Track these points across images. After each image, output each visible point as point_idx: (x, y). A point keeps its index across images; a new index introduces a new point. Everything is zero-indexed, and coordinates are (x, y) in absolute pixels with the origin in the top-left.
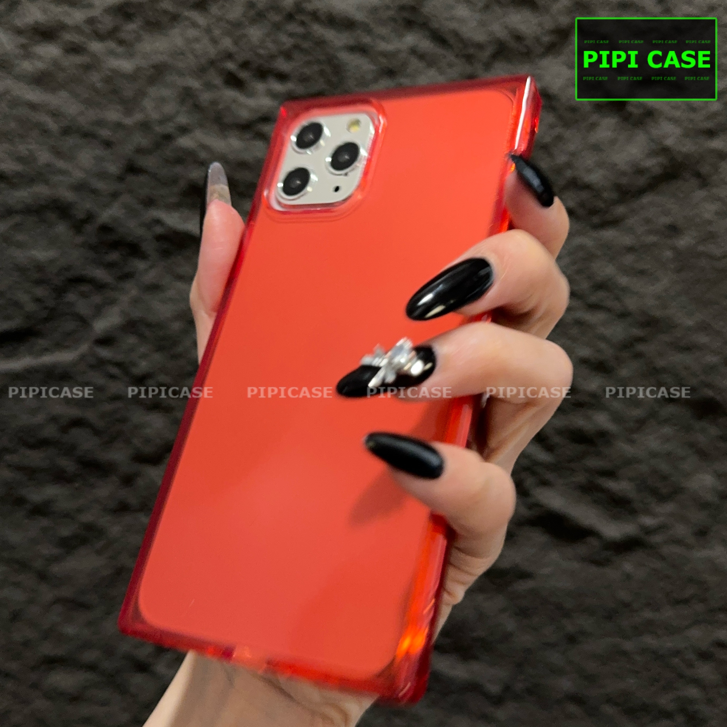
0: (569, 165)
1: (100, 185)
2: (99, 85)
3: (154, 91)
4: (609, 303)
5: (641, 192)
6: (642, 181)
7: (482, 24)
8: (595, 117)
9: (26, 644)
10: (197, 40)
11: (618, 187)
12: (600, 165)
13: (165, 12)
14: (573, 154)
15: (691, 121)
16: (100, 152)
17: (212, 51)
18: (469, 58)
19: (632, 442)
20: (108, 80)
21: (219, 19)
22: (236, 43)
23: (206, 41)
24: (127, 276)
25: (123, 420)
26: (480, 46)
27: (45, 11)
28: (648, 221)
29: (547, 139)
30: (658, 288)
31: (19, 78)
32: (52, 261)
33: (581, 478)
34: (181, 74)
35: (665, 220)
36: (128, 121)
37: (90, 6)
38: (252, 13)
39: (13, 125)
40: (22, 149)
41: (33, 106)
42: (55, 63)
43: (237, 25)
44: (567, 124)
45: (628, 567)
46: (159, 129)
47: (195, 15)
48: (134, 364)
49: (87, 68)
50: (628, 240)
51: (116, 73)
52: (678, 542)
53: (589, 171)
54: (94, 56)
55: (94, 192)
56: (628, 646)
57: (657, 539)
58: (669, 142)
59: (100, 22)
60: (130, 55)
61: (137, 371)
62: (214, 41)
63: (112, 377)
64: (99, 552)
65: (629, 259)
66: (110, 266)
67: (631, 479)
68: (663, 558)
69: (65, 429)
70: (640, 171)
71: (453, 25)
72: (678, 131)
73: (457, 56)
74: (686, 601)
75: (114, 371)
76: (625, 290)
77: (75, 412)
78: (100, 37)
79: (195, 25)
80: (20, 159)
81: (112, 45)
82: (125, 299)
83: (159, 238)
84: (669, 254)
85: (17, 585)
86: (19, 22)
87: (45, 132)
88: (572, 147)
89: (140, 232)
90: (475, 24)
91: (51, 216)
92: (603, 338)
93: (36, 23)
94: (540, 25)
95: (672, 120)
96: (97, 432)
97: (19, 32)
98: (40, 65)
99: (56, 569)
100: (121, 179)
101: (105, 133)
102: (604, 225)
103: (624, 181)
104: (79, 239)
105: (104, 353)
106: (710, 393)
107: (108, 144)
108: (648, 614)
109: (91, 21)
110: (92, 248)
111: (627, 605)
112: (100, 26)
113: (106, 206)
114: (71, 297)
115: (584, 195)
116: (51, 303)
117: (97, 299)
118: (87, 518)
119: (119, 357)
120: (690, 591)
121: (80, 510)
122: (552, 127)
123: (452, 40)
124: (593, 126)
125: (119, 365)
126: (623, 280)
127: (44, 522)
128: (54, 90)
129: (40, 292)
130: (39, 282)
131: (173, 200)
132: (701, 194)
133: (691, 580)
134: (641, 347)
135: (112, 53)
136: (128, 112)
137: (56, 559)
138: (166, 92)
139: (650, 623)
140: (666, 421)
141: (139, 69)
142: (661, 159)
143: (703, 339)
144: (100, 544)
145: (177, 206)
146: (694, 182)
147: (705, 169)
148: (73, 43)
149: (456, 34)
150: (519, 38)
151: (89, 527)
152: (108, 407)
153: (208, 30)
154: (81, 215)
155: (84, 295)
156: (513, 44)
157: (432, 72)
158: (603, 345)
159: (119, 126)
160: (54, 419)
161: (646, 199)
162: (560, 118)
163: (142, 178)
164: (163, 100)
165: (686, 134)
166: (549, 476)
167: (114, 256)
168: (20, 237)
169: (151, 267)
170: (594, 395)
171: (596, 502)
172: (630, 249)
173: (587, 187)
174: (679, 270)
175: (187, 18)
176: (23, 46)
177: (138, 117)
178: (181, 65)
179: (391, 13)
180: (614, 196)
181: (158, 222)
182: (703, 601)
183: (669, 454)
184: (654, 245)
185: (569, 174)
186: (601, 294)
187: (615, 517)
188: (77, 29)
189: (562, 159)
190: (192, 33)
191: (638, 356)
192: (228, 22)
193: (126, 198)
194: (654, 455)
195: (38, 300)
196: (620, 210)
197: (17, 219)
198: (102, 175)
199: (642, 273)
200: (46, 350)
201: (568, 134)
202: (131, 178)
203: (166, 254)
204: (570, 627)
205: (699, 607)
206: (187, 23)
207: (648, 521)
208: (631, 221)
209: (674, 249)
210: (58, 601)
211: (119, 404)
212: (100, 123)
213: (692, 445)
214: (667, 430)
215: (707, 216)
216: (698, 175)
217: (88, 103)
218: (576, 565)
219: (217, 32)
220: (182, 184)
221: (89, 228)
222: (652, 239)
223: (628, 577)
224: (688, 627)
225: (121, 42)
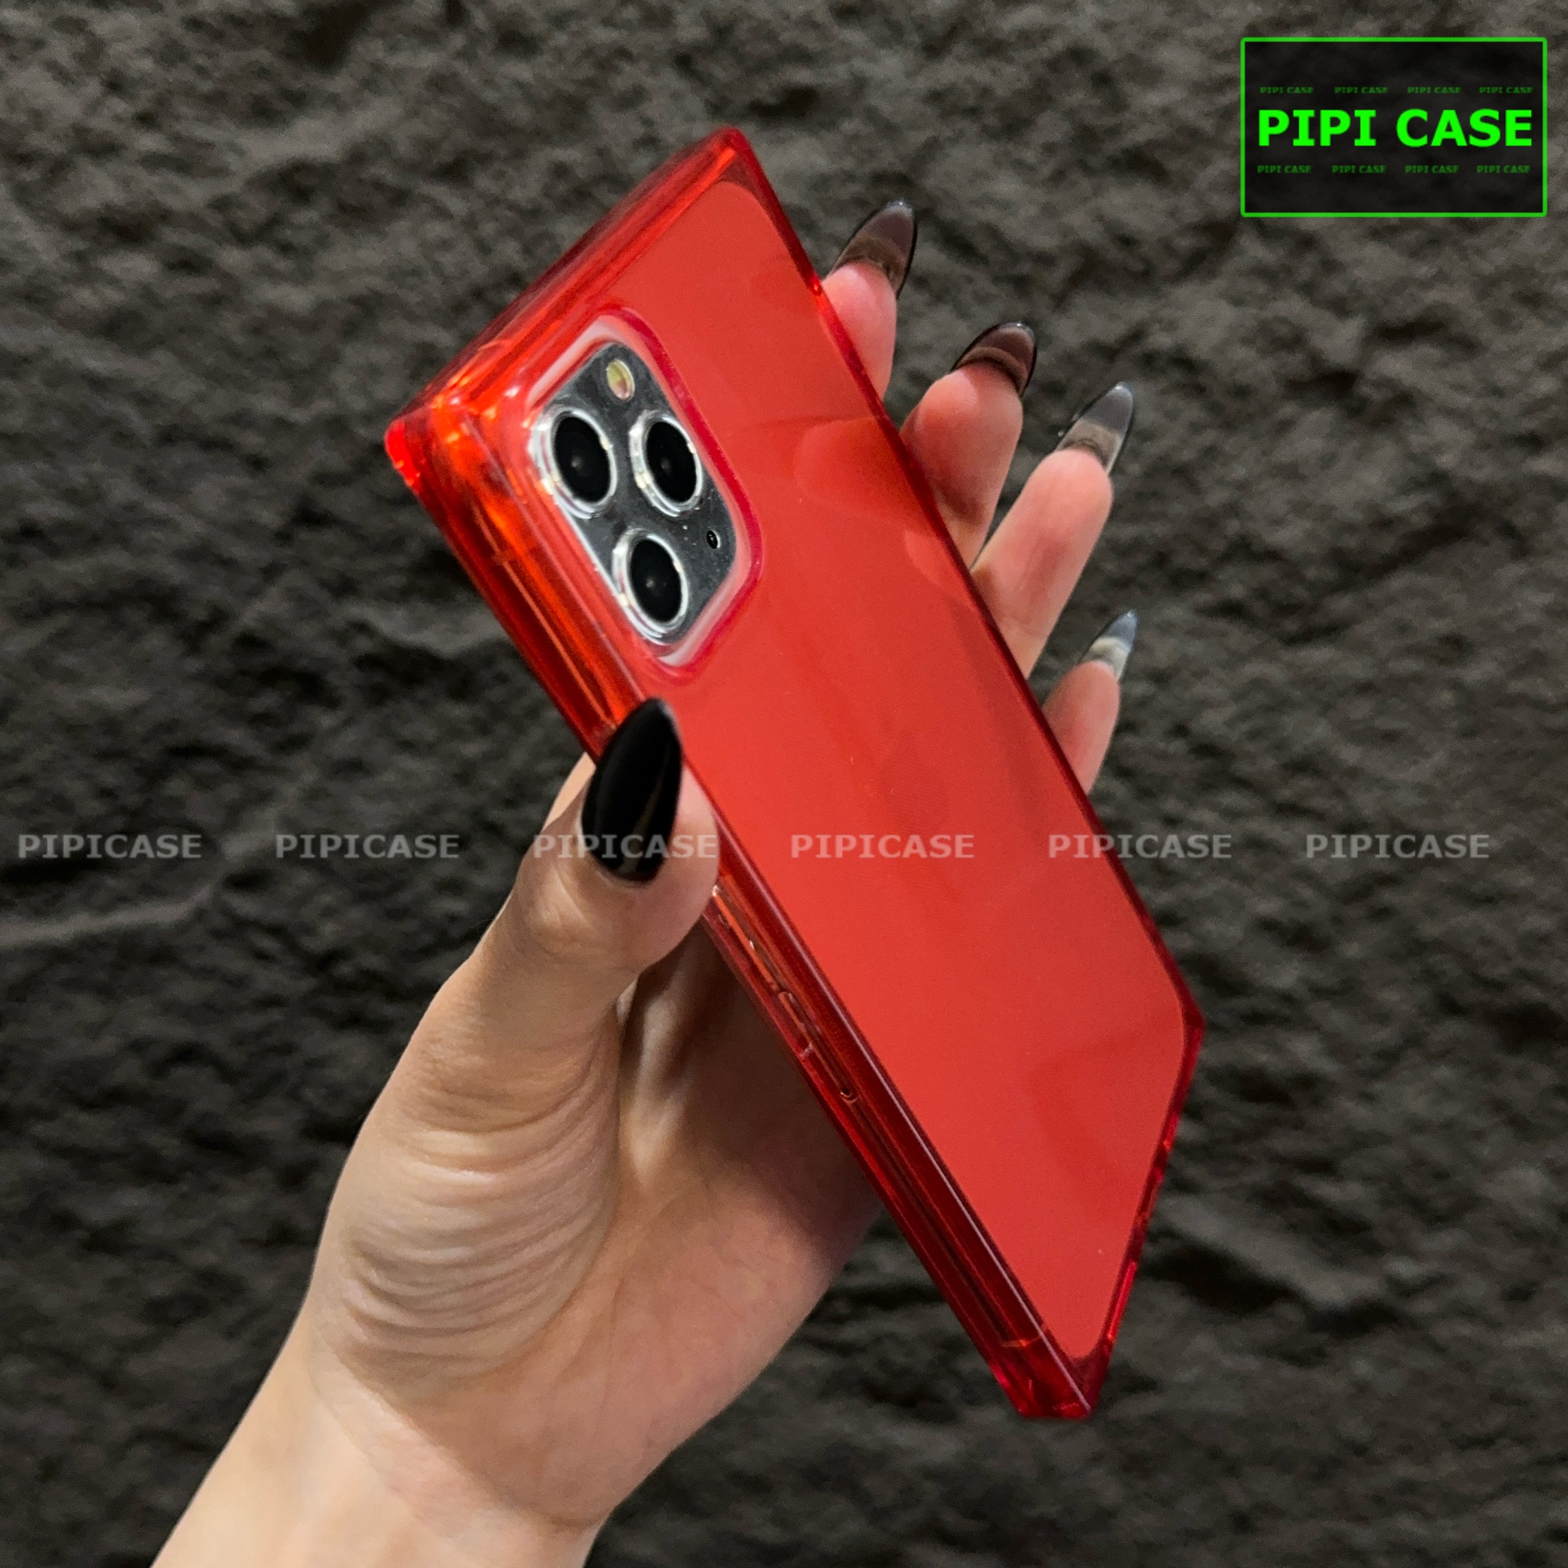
0: (1233, 510)
1: (239, 550)
2: (239, 339)
3: (354, 354)
4: (1318, 803)
5: (1389, 565)
6: (1387, 544)
7: (1049, 211)
8: (1288, 409)
9: (75, 1528)
10: (445, 245)
11: (1338, 557)
12: (1300, 508)
13: (378, 185)
14: (1242, 486)
15: (1495, 415)
16: (241, 480)
17: (479, 270)
18: (1021, 284)
19: (1368, 1098)
20: (257, 330)
21: (494, 201)
22: (527, 250)
23: (465, 245)
24: (296, 743)
25: (287, 1049)
26: (1045, 259)
27: (125, 183)
28: (1403, 628)
29: (1187, 455)
30: (1423, 770)
31: (69, 323)
32: (136, 711)
33: (1260, 1176)
34: (412, 317)
35: (1440, 626)
36: (299, 416)
37: (221, 172)
38: (562, 188)
39: (55, 423)
40: (76, 474)
41: (97, 383)
42: (146, 292)
43: (534, 213)
44: (1229, 425)
45: (1362, 1368)
46: (362, 432)
47: (441, 193)
48: (309, 930)
49: (214, 302)
50: (1358, 668)
51: (275, 313)
52: (1469, 1313)
53: (1277, 522)
54: (226, 276)
55: (227, 563)
56: (1363, 1536)
57: (1423, 1306)
58: (1446, 461)
59: (242, 206)
60: (303, 277)
61: (314, 945)
62: (484, 248)
63: (261, 956)
64: (231, 1334)
65: (1361, 709)
66: (258, 720)
67: (1367, 1179)
68: (1439, 1349)
69: (159, 1069)
70: (1384, 523)
71: (990, 215)
72: (1466, 437)
73: (996, 280)
74: (1486, 1442)
75: (268, 944)
76: (1353, 773)
77: (182, 1033)
78: (243, 239)
79: (441, 213)
80: (71, 496)
81: (265, 253)
82: (290, 790)
83: (366, 662)
84: (1446, 697)
85: (54, 1401)
86: (69, 207)
87: (124, 437)
88: (1239, 472)
89: (325, 648)
90: (1033, 211)
91: (135, 615)
92: (1305, 875)
93: (108, 207)
94: (1172, 214)
95: (1450, 413)
96: (227, 1074)
97: (71, 226)
98: (114, 296)
99: (138, 1367)
100: (283, 537)
101: (251, 441)
102: (1307, 637)
103: (1351, 542)
104: (194, 665)
105: (245, 905)
106: (1535, 994)
107: (257, 464)
108: (1404, 1469)
109: (222, 204)
110: (222, 683)
111: (1360, 1450)
112: (240, 214)
113: (254, 593)
114: (176, 786)
115: (1267, 572)
116: (133, 800)
117: (231, 791)
118: (206, 1258)
119: (277, 915)
120: (1497, 1419)
121: (191, 1242)
122: (1196, 428)
123: (984, 245)
124: (1285, 426)
125: (275, 931)
126: (1350, 754)
127: (114, 1267)
128: (143, 350)
129: (109, 776)
130: (105, 756)
131: (396, 581)
132: (1516, 570)
133: (1497, 1397)
134: (1388, 896)
135: (267, 272)
136: (301, 398)
137: (138, 1346)
138: (380, 355)
139: (1409, 1487)
140: (1443, 1055)
141: (323, 306)
142: (1431, 497)
143: (1521, 879)
144: (232, 1314)
145: (403, 596)
146: (1499, 546)
147: (1523, 519)
148: (183, 249)
149: (993, 232)
150: (1127, 241)
151: (209, 1277)
152: (253, 1021)
153: (470, 223)
154: (200, 614)
155: (203, 783)
156: (1114, 254)
157: (944, 314)
158: (1306, 893)
159: (282, 424)
160: (137, 1046)
161: (1398, 582)
162: (1215, 408)
163: (328, 536)
164: (374, 371)
165: (1483, 445)
166: (1193, 1172)
167: (268, 700)
168: (68, 660)
169: (348, 722)
170: (1287, 998)
171: (1293, 1228)
172: (1365, 688)
173: (1273, 555)
174: (1468, 734)
175: (427, 199)
176: (79, 257)
177: (323, 406)
178: (413, 298)
179: (855, 189)
180: (1330, 574)
181: (363, 628)
182: (1524, 1440)
183: (1448, 1125)
184: (1417, 678)
185: (1233, 527)
186: (1305, 783)
187: (1336, 1261)
188: (194, 221)
189: (1216, 497)
190: (437, 230)
191: (1382, 913)
192: (513, 206)
193: (293, 578)
194: (1418, 1126)
195: (106, 793)
196: (1342, 604)
197: (63, 620)
198: (244, 529)
199: (1390, 737)
200: (121, 900)
201: (1230, 444)
202: (304, 535)
203: (378, 696)
204: (1237, 1496)
205: (1517, 1455)
206: (425, 208)
207: (1404, 1269)
208: (1365, 629)
209: (1457, 686)
210: (141, 1436)
211: (276, 1015)
212: (241, 419)
213: (1499, 1106)
214: (1443, 1072)
215: (1530, 618)
216: (1508, 531)
217: (215, 377)
218: (1252, 1364)
219: (488, 229)
220: (414, 547)
221: (216, 641)
222: (1410, 665)
223: (1362, 1388)
224: (1492, 1497)
225: (285, 249)
